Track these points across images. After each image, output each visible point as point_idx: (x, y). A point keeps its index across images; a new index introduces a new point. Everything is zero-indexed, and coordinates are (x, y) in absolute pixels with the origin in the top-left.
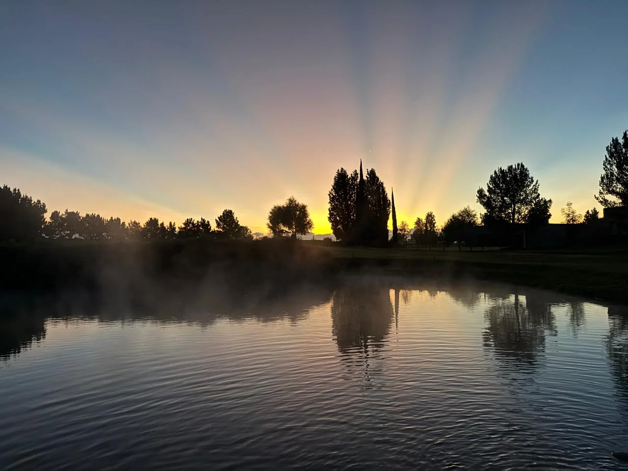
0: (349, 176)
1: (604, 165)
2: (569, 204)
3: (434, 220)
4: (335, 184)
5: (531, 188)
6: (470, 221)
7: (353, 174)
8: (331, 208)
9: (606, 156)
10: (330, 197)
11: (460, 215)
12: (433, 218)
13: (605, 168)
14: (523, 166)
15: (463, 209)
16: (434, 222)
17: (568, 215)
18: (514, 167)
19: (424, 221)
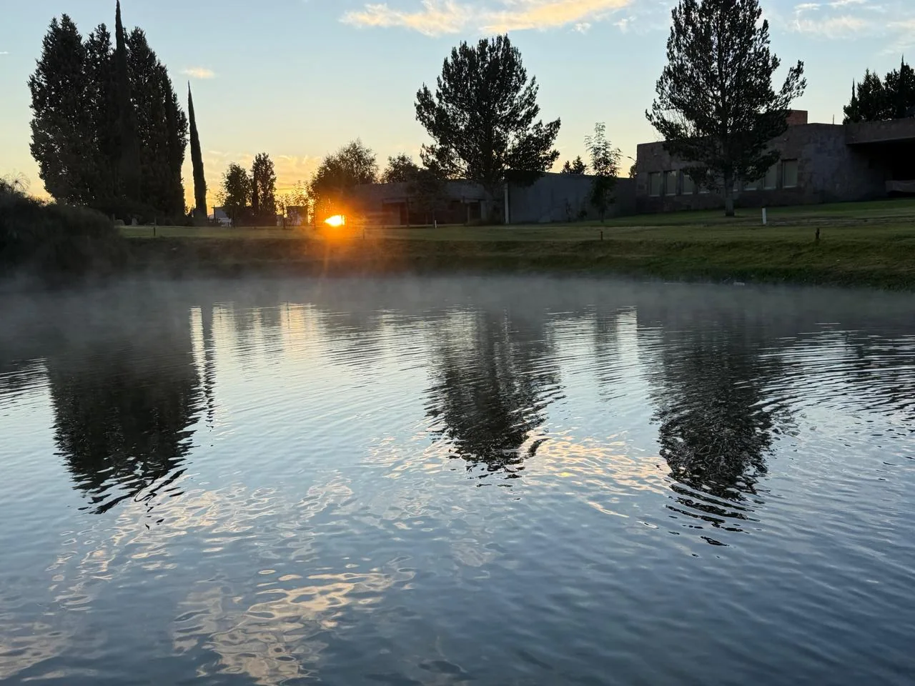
0: (85, 40)
1: (668, 47)
2: (600, 129)
3: (272, 173)
4: (46, 57)
5: (521, 93)
6: (363, 174)
7: (95, 34)
8: (39, 122)
9: (671, 28)
10: (33, 90)
11: (342, 159)
12: (268, 168)
13: (671, 56)
14: (507, 41)
15: (347, 145)
16: (272, 177)
17: (597, 151)
18: (490, 43)
19: (250, 174)
